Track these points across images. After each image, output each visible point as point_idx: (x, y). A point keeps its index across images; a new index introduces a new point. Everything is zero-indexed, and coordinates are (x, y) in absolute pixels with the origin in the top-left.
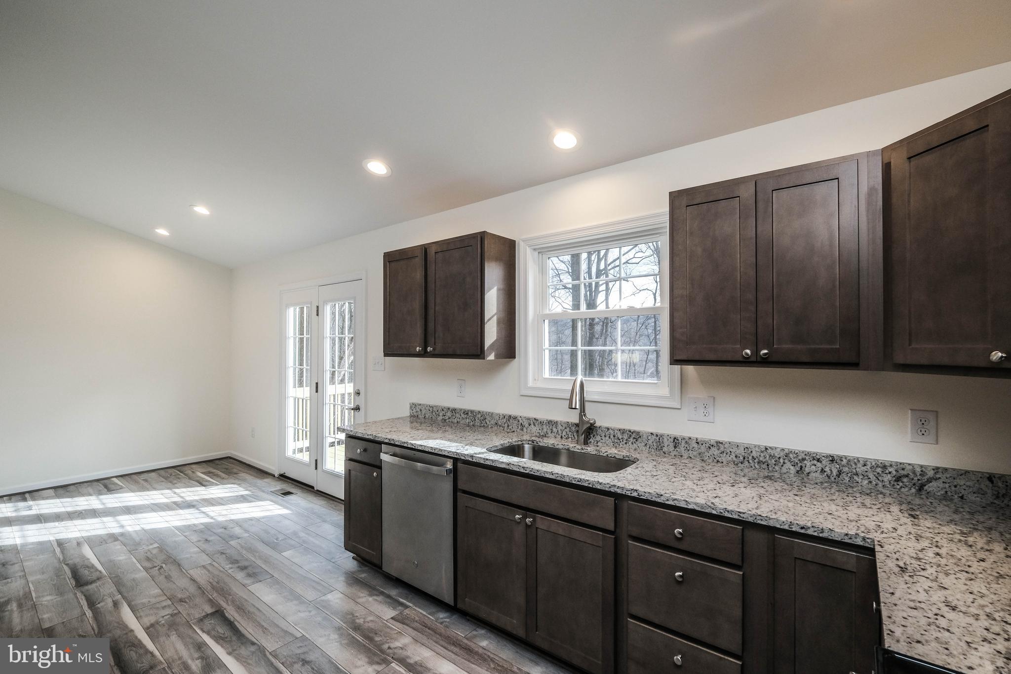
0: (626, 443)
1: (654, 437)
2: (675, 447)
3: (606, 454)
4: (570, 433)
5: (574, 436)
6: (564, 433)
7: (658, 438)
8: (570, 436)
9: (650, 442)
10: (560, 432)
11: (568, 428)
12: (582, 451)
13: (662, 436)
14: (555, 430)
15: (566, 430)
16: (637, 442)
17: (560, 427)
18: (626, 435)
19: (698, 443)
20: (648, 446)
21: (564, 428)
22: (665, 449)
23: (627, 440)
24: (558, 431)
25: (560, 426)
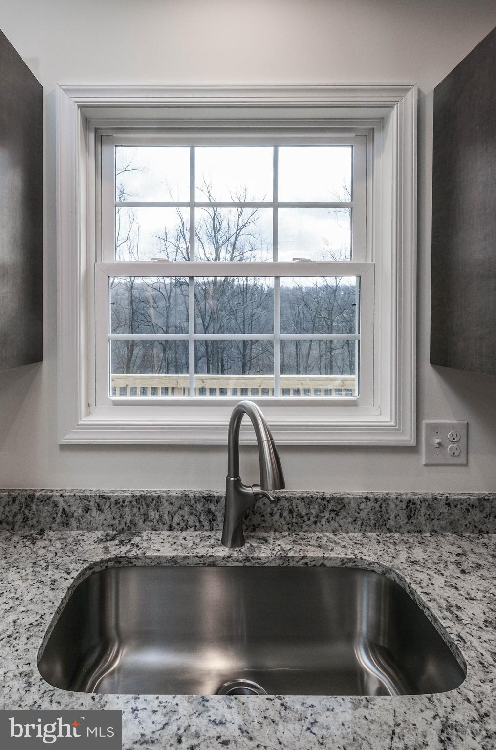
0: (315, 522)
1: (371, 504)
2: (409, 517)
3: (303, 561)
4: (192, 517)
5: (200, 522)
6: (177, 519)
7: (377, 505)
8: (191, 523)
9: (363, 514)
10: (166, 517)
11: (186, 508)
12: (248, 564)
13: (386, 500)
14: (153, 514)
15: (181, 512)
16: (338, 518)
17: (166, 508)
18: (316, 506)
19: (448, 505)
20: (359, 523)
21: (175, 509)
22: (391, 523)
23: (317, 516)
24: (161, 516)
25: (166, 504)
